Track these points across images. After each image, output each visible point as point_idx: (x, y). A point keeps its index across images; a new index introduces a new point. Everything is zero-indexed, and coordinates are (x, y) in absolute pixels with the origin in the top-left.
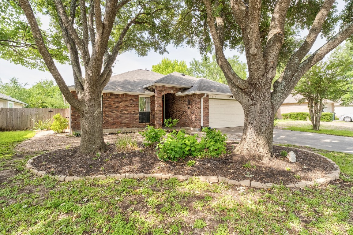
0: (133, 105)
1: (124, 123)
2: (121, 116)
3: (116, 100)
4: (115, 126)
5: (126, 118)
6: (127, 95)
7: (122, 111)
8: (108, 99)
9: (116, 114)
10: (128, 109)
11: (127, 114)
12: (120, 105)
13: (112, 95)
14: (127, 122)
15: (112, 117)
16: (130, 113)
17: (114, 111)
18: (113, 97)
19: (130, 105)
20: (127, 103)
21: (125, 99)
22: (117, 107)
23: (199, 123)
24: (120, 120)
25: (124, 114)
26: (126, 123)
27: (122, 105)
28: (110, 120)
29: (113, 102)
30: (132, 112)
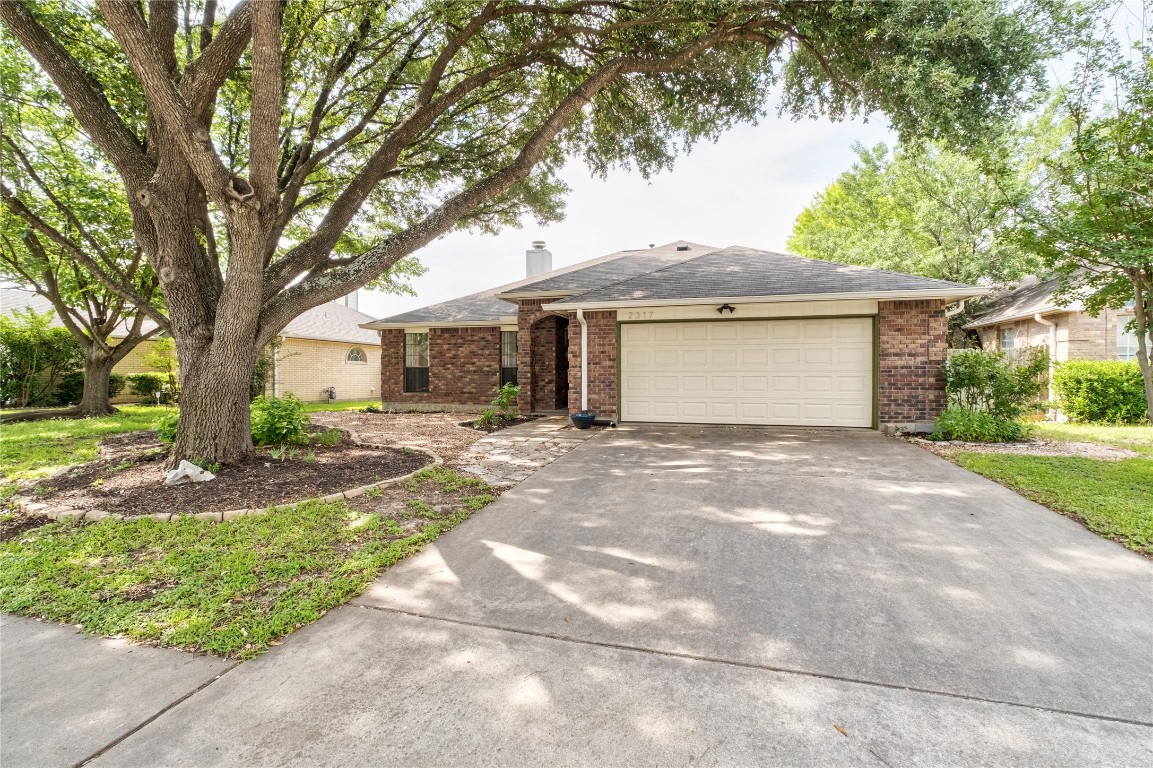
0: (487, 352)
1: (468, 393)
2: (462, 377)
3: (453, 341)
4: (451, 399)
5: (473, 381)
6: (473, 329)
7: (463, 365)
8: (439, 341)
9: (452, 373)
10: (475, 360)
11: (475, 372)
12: (459, 352)
13: (445, 330)
14: (474, 390)
15: (444, 377)
16: (479, 371)
17: (449, 366)
18: (446, 335)
19: (480, 352)
20: (472, 346)
21: (469, 338)
22: (455, 356)
23: (576, 400)
24: (460, 385)
25: (469, 372)
26: (472, 393)
27: (463, 351)
28: (441, 385)
29: (446, 347)
30: (486, 369)
